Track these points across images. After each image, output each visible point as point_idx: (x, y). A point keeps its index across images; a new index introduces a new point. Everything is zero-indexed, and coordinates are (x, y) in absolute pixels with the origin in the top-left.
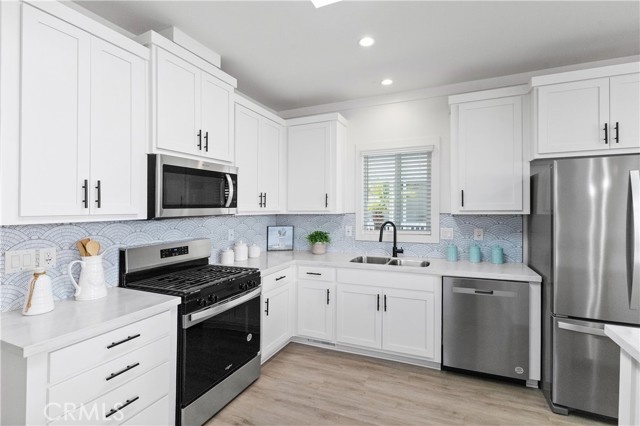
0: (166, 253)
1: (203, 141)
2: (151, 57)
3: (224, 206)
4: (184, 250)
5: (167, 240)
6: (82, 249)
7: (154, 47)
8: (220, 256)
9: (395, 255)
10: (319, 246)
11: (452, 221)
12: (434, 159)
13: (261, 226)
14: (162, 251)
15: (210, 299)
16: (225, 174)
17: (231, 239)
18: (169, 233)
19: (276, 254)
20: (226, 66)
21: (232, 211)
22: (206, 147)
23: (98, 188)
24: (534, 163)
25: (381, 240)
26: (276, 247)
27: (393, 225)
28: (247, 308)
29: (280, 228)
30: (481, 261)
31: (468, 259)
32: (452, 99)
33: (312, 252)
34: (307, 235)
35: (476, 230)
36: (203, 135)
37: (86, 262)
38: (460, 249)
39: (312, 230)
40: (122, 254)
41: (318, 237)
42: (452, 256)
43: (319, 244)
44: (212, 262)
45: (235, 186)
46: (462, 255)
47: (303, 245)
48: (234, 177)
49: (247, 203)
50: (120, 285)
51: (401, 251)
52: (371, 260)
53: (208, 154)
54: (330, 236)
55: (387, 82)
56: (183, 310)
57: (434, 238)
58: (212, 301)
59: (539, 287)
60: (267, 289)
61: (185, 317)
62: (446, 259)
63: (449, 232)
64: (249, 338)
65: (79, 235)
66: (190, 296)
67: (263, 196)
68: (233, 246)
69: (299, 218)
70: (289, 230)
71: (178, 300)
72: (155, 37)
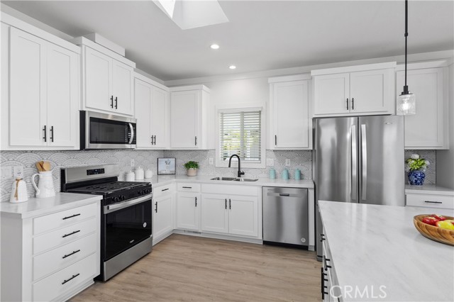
0: (90, 172)
1: (114, 102)
2: (82, 52)
3: (128, 143)
4: (102, 171)
5: (90, 164)
6: (40, 167)
7: (83, 46)
8: (125, 175)
9: (239, 176)
10: (192, 170)
11: (273, 154)
12: (263, 116)
13: (153, 158)
14: (88, 171)
15: (120, 198)
16: (128, 123)
17: (133, 165)
18: (92, 160)
19: (164, 177)
20: (128, 55)
21: (133, 146)
22: (116, 106)
23: (52, 130)
24: (314, 119)
25: (230, 166)
26: (164, 172)
27: (238, 157)
28: (143, 207)
29: (166, 159)
30: (289, 178)
31: (282, 177)
32: (270, 80)
33: (187, 175)
34: (184, 164)
35: (287, 160)
36: (114, 99)
37: (42, 174)
38: (277, 171)
39: (187, 161)
40: (63, 172)
41: (192, 165)
42: (272, 176)
43: (191, 169)
44: (120, 179)
45: (135, 130)
46: (279, 175)
47: (182, 170)
48: (134, 125)
49: (143, 142)
50: (62, 191)
51: (243, 174)
52: (224, 179)
53: (117, 111)
54: (199, 164)
55: (233, 67)
56: (103, 203)
57: (262, 166)
58: (121, 199)
59: (313, 191)
60: (156, 195)
61: (105, 207)
62: (269, 178)
63: (271, 161)
64: (145, 225)
65: (36, 159)
66: (108, 195)
67: (153, 138)
68: (134, 170)
69: (179, 153)
70: (172, 161)
71: (101, 197)
72: (84, 40)
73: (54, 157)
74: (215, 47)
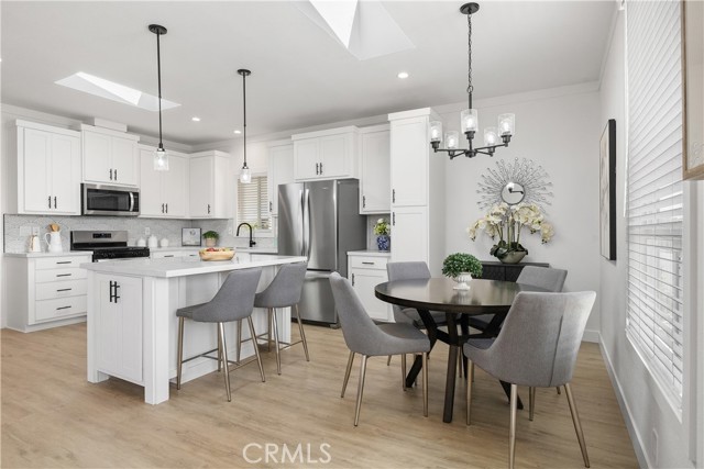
0: (97, 236)
1: (113, 174)
2: (81, 135)
4: (109, 236)
6: (51, 228)
7: (83, 131)
9: (251, 246)
10: (211, 241)
13: (176, 228)
14: (94, 234)
16: (127, 192)
20: (131, 130)
21: (135, 213)
22: (115, 177)
23: (55, 199)
26: (189, 243)
27: (250, 226)
29: (191, 229)
36: (113, 171)
37: (53, 234)
39: (208, 230)
40: (72, 233)
41: (211, 234)
43: (210, 239)
45: (137, 199)
48: (136, 194)
49: (149, 210)
50: (71, 249)
51: (254, 243)
53: (116, 182)
57: (272, 235)
65: (49, 221)
67: (164, 206)
69: (205, 223)
70: (197, 231)
71: (92, 253)
72: (83, 126)
73: (65, 221)
74: (196, 119)
